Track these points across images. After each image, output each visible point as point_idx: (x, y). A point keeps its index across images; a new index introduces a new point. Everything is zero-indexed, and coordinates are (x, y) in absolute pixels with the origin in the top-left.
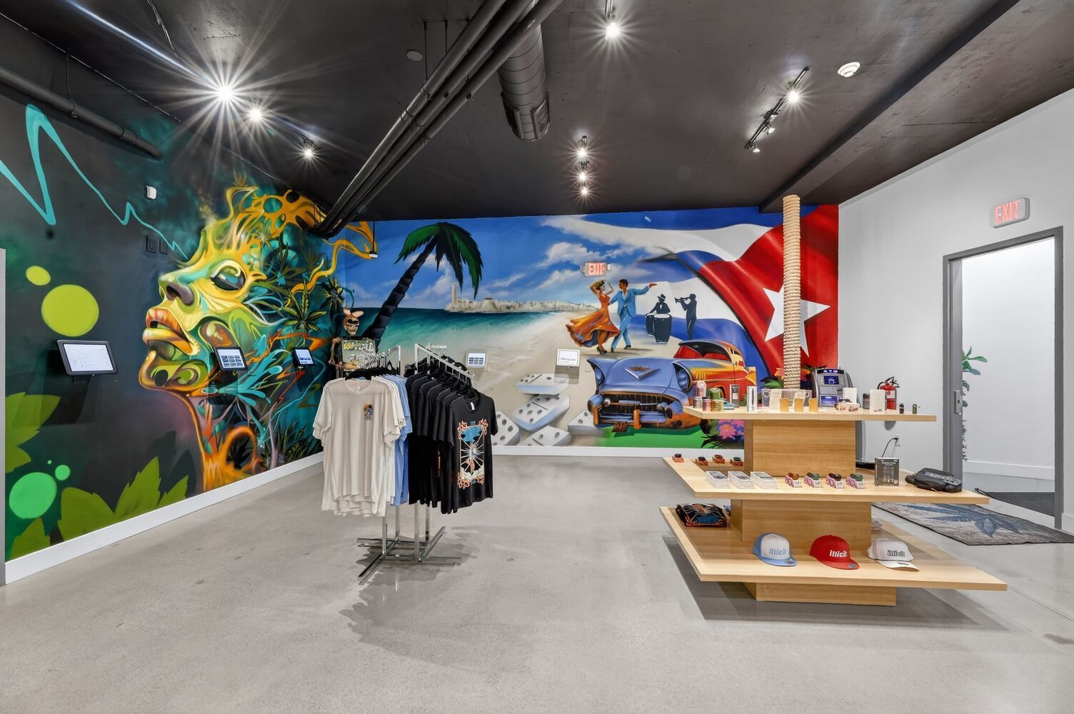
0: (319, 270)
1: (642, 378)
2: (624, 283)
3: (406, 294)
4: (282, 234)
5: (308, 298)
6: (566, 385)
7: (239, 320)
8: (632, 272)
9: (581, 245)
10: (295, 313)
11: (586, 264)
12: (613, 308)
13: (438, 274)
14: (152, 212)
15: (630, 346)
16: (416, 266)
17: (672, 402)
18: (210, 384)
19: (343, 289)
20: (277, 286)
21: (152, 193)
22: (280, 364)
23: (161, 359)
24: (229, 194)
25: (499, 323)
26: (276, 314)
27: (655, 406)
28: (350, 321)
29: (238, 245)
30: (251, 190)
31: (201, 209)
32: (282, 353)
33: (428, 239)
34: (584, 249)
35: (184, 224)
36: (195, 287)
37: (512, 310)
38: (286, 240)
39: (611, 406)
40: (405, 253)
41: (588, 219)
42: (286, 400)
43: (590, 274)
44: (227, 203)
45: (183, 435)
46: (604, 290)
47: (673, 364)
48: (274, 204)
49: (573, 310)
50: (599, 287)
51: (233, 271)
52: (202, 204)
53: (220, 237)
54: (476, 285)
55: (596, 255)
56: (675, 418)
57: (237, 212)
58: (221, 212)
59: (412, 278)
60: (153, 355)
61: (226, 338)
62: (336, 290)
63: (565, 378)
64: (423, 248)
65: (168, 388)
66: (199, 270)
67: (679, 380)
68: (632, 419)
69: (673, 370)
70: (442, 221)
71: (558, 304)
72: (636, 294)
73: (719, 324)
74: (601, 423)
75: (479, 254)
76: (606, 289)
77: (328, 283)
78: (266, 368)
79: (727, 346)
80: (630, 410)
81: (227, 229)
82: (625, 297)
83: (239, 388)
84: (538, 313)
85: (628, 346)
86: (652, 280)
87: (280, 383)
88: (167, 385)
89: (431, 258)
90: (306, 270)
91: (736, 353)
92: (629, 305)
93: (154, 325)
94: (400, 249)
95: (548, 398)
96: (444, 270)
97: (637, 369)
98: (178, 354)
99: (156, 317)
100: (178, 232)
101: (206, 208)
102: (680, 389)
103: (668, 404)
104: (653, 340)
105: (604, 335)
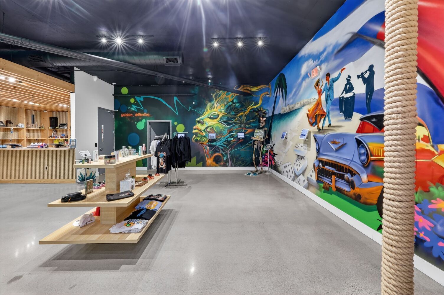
0: (251, 106)
1: (337, 150)
2: (328, 75)
3: (275, 109)
4: (233, 100)
6: (306, 151)
7: (217, 126)
9: (311, 60)
10: (239, 122)
11: (312, 71)
14: (194, 107)
16: (276, 96)
17: (355, 174)
18: (208, 142)
20: (231, 115)
21: (194, 103)
22: (232, 137)
24: (214, 96)
27: (344, 175)
28: (261, 122)
29: (217, 107)
30: (221, 92)
31: (206, 102)
32: (233, 134)
33: (278, 83)
35: (202, 107)
36: (204, 120)
37: (293, 109)
38: (235, 101)
39: (322, 168)
40: (275, 92)
41: (314, 40)
42: (235, 148)
43: (313, 77)
44: (213, 98)
45: (201, 153)
46: (319, 85)
47: (355, 138)
49: (309, 104)
50: (317, 83)
51: (215, 114)
53: (211, 107)
54: (286, 99)
55: (316, 62)
56: (357, 190)
57: (216, 99)
58: (212, 101)
59: (276, 101)
60: (195, 135)
61: (213, 131)
62: (262, 111)
63: (306, 147)
64: (277, 89)
66: (205, 116)
67: (360, 155)
68: (331, 182)
69: (355, 143)
71: (305, 101)
72: (334, 82)
74: (319, 180)
76: (321, 84)
77: (257, 110)
78: (227, 139)
80: (330, 175)
81: (213, 104)
82: (328, 87)
83: (217, 144)
84: (299, 109)
85: (330, 124)
86: (342, 66)
87: (233, 143)
88: (198, 142)
90: (244, 108)
91: (420, 124)
92: (330, 92)
93: (195, 129)
95: (302, 158)
96: (280, 95)
97: (334, 143)
98: (200, 135)
100: (200, 109)
101: (207, 101)
102: (360, 163)
103: (352, 176)
104: (343, 118)
105: (320, 116)
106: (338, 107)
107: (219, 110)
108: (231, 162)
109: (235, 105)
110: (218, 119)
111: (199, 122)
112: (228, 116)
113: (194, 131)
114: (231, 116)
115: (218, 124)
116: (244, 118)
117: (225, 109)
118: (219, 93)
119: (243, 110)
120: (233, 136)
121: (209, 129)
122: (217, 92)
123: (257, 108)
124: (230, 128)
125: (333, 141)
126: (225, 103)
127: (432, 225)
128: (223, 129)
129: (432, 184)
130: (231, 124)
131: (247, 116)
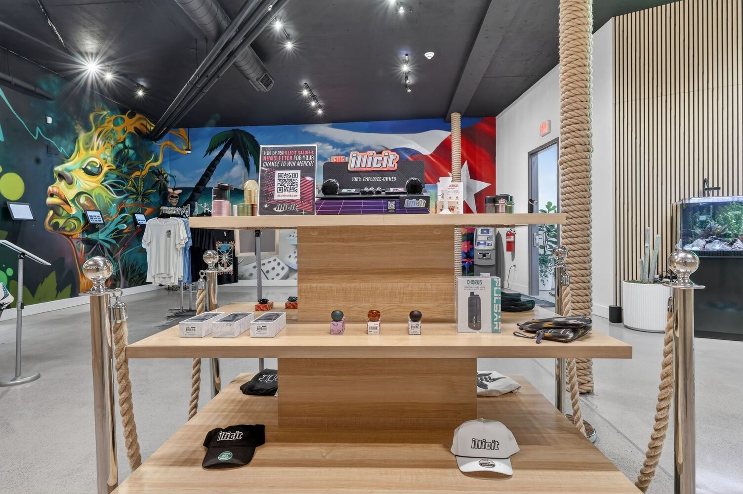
0: (150, 163)
3: (211, 178)
4: (125, 140)
5: (143, 181)
7: (99, 194)
9: (328, 144)
10: (135, 191)
14: (50, 131)
16: (218, 159)
18: (83, 232)
19: (168, 174)
20: (122, 173)
21: (50, 120)
22: (125, 223)
23: (56, 215)
24: (91, 117)
26: (122, 191)
28: (172, 196)
29: (98, 148)
30: (105, 113)
31: (76, 127)
32: (126, 216)
33: (226, 140)
35: (67, 137)
36: (73, 174)
38: (128, 143)
41: (332, 127)
42: (129, 246)
44: (91, 123)
45: (68, 260)
48: (119, 120)
51: (95, 164)
52: (76, 124)
53: (87, 144)
54: (258, 172)
55: (339, 151)
57: (97, 127)
58: (88, 128)
59: (215, 167)
60: (51, 212)
61: (91, 205)
62: (163, 175)
64: (223, 146)
65: (60, 232)
66: (75, 164)
70: (235, 128)
77: (157, 171)
78: (117, 225)
81: (91, 138)
83: (100, 236)
87: (126, 235)
88: (59, 230)
89: (228, 153)
90: (141, 162)
93: (52, 195)
94: (206, 146)
96: (237, 161)
98: (65, 213)
99: (53, 191)
100: (64, 141)
101: (79, 126)
107: (102, 156)
108: (124, 278)
109: (128, 152)
111: (61, 176)
112: (117, 172)
113: (50, 200)
114: (124, 176)
115: (102, 189)
116: (140, 183)
117: (113, 155)
118: (101, 115)
119: (139, 166)
120: (125, 220)
121: (84, 198)
122: (98, 110)
123: (157, 167)
124: (122, 202)
126: (113, 143)
128: (109, 203)
130: (122, 192)
131: (144, 180)
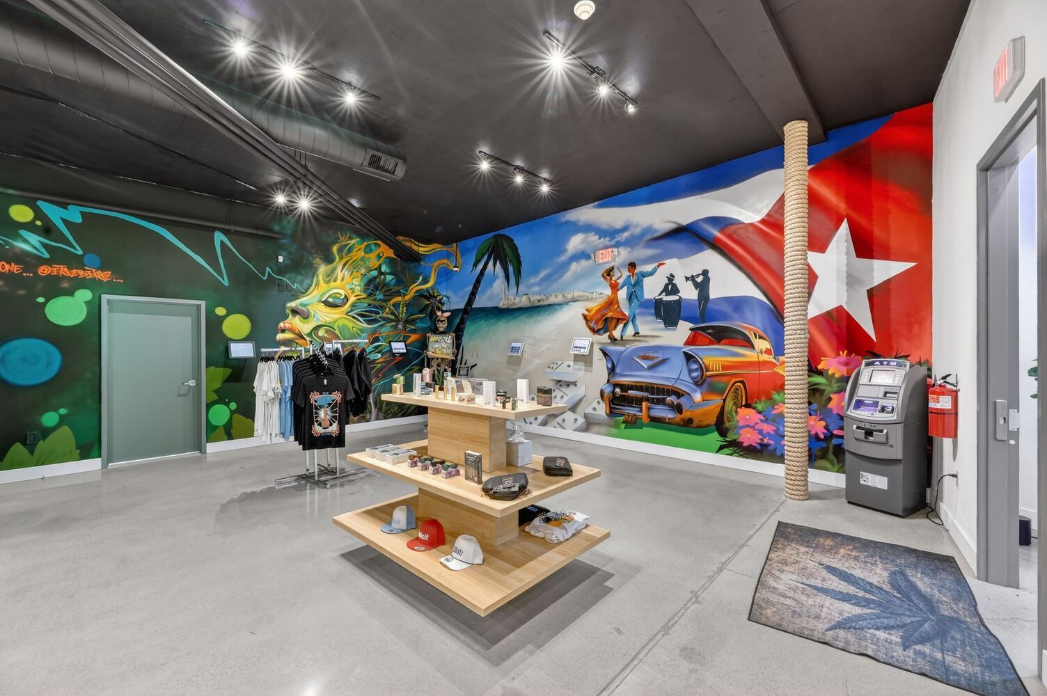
0: (417, 286)
1: (650, 368)
2: (632, 266)
3: (477, 295)
4: (380, 266)
5: (406, 306)
6: (582, 373)
7: (343, 325)
8: (641, 252)
9: (593, 234)
10: (393, 317)
11: (597, 252)
12: (622, 294)
13: (494, 277)
14: (282, 270)
15: (638, 333)
16: (482, 274)
17: (682, 395)
19: (443, 296)
20: (376, 301)
21: (281, 259)
22: (378, 352)
24: (335, 249)
25: (532, 316)
26: (375, 319)
27: (664, 399)
28: (440, 320)
29: (343, 279)
30: (352, 242)
31: (314, 262)
32: (381, 345)
33: (488, 250)
34: (597, 237)
35: (303, 272)
36: (310, 308)
37: (542, 303)
38: (384, 268)
39: (621, 395)
40: (475, 265)
41: (600, 206)
42: (383, 375)
43: (601, 261)
44: (334, 254)
46: (614, 276)
47: (684, 352)
49: (587, 299)
50: (609, 273)
51: (338, 295)
52: (314, 259)
53: (329, 276)
54: (518, 284)
55: (606, 241)
56: (686, 414)
58: (329, 259)
59: (480, 283)
61: (333, 337)
63: (581, 365)
64: (486, 257)
66: (313, 297)
67: (690, 371)
68: (641, 411)
69: (682, 358)
70: (496, 233)
71: (576, 294)
72: (644, 276)
73: (738, 304)
74: (612, 413)
75: (519, 256)
76: (616, 274)
79: (750, 330)
80: (637, 402)
81: (333, 270)
82: (633, 282)
84: (561, 304)
85: (637, 334)
86: (659, 260)
87: (380, 365)
89: (490, 265)
90: (403, 286)
91: (761, 337)
92: (637, 289)
93: (283, 331)
95: (568, 384)
96: (499, 273)
97: (645, 358)
99: (285, 327)
100: (299, 278)
101: (318, 260)
102: (691, 381)
103: (678, 398)
104: (662, 325)
105: (614, 322)
106: (653, 311)
107: (348, 287)
108: (377, 410)
109: (385, 278)
110: (347, 307)
111: (295, 312)
112: (369, 301)
113: (280, 336)
114: (377, 303)
115: (348, 319)
116: (403, 310)
117: (363, 284)
118: (348, 245)
119: (402, 291)
120: (380, 348)
121: (324, 331)
122: (343, 240)
123: (427, 290)
124: (375, 331)
125: (644, 356)
126: (363, 271)
127: (775, 428)
128: (357, 333)
129: (774, 392)
130: (375, 321)
131: (408, 305)
